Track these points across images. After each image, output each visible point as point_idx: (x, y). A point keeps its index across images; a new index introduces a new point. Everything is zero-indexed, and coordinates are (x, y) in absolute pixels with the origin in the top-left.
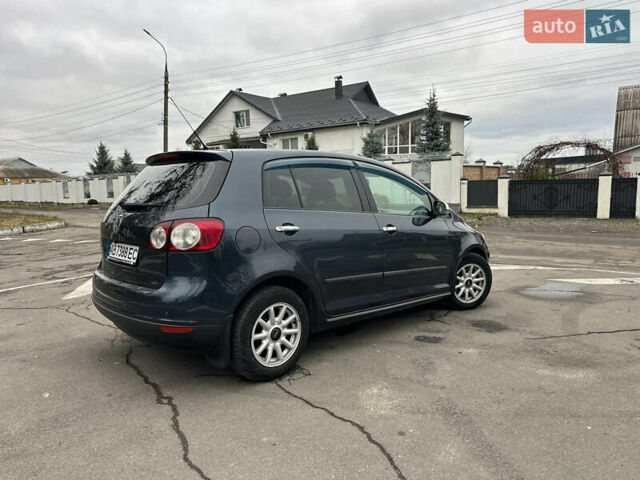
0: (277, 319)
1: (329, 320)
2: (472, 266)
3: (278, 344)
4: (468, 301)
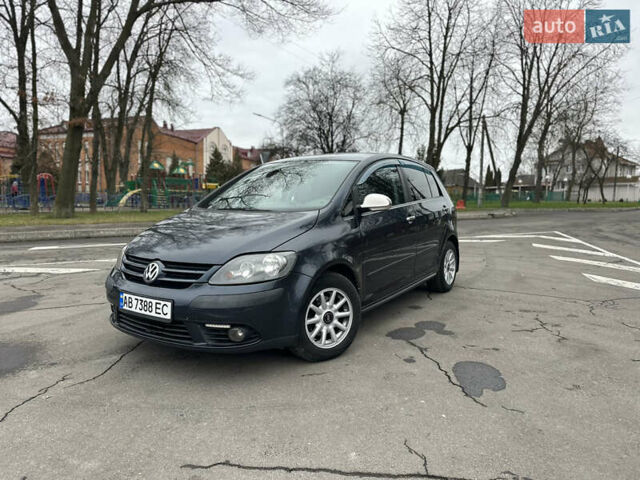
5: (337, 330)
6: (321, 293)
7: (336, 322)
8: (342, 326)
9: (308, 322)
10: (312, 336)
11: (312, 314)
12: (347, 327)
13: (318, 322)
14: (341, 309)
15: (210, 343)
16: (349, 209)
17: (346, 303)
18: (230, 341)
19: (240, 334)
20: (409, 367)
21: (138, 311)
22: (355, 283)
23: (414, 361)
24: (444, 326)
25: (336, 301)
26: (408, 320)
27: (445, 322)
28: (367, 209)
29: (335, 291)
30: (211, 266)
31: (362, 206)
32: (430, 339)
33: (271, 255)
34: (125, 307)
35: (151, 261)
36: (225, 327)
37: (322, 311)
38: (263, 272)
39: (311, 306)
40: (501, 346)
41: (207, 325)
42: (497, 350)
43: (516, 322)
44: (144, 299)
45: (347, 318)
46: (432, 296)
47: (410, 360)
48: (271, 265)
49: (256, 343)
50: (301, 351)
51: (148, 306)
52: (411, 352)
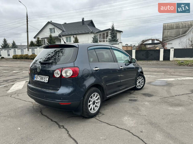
0: (94, 98)
1: (107, 97)
2: (140, 77)
3: (94, 106)
4: (139, 87)
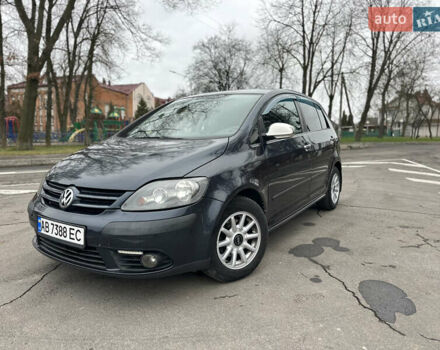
5: (246, 251)
6: (232, 217)
7: (245, 243)
8: (251, 247)
9: (220, 244)
10: (223, 258)
11: (223, 237)
12: (255, 248)
13: (229, 244)
14: (250, 232)
15: (124, 269)
16: (255, 137)
17: (254, 226)
18: (142, 267)
19: (153, 260)
20: (316, 287)
21: (54, 235)
22: (262, 206)
23: (319, 281)
24: (338, 242)
25: (246, 224)
26: (304, 237)
27: (339, 239)
28: (272, 137)
29: (244, 214)
30: (124, 191)
31: (268, 134)
32: (329, 256)
33: (184, 181)
34: (43, 232)
35: (67, 186)
36: (137, 253)
37: (233, 233)
38: (176, 198)
39: (222, 229)
40: (396, 263)
41: (120, 252)
42: (394, 267)
43: (401, 238)
44: (59, 224)
45: (255, 239)
46: (321, 213)
47: (316, 280)
48: (184, 191)
49: (167, 269)
50: (213, 273)
51: (63, 232)
52: (315, 270)
